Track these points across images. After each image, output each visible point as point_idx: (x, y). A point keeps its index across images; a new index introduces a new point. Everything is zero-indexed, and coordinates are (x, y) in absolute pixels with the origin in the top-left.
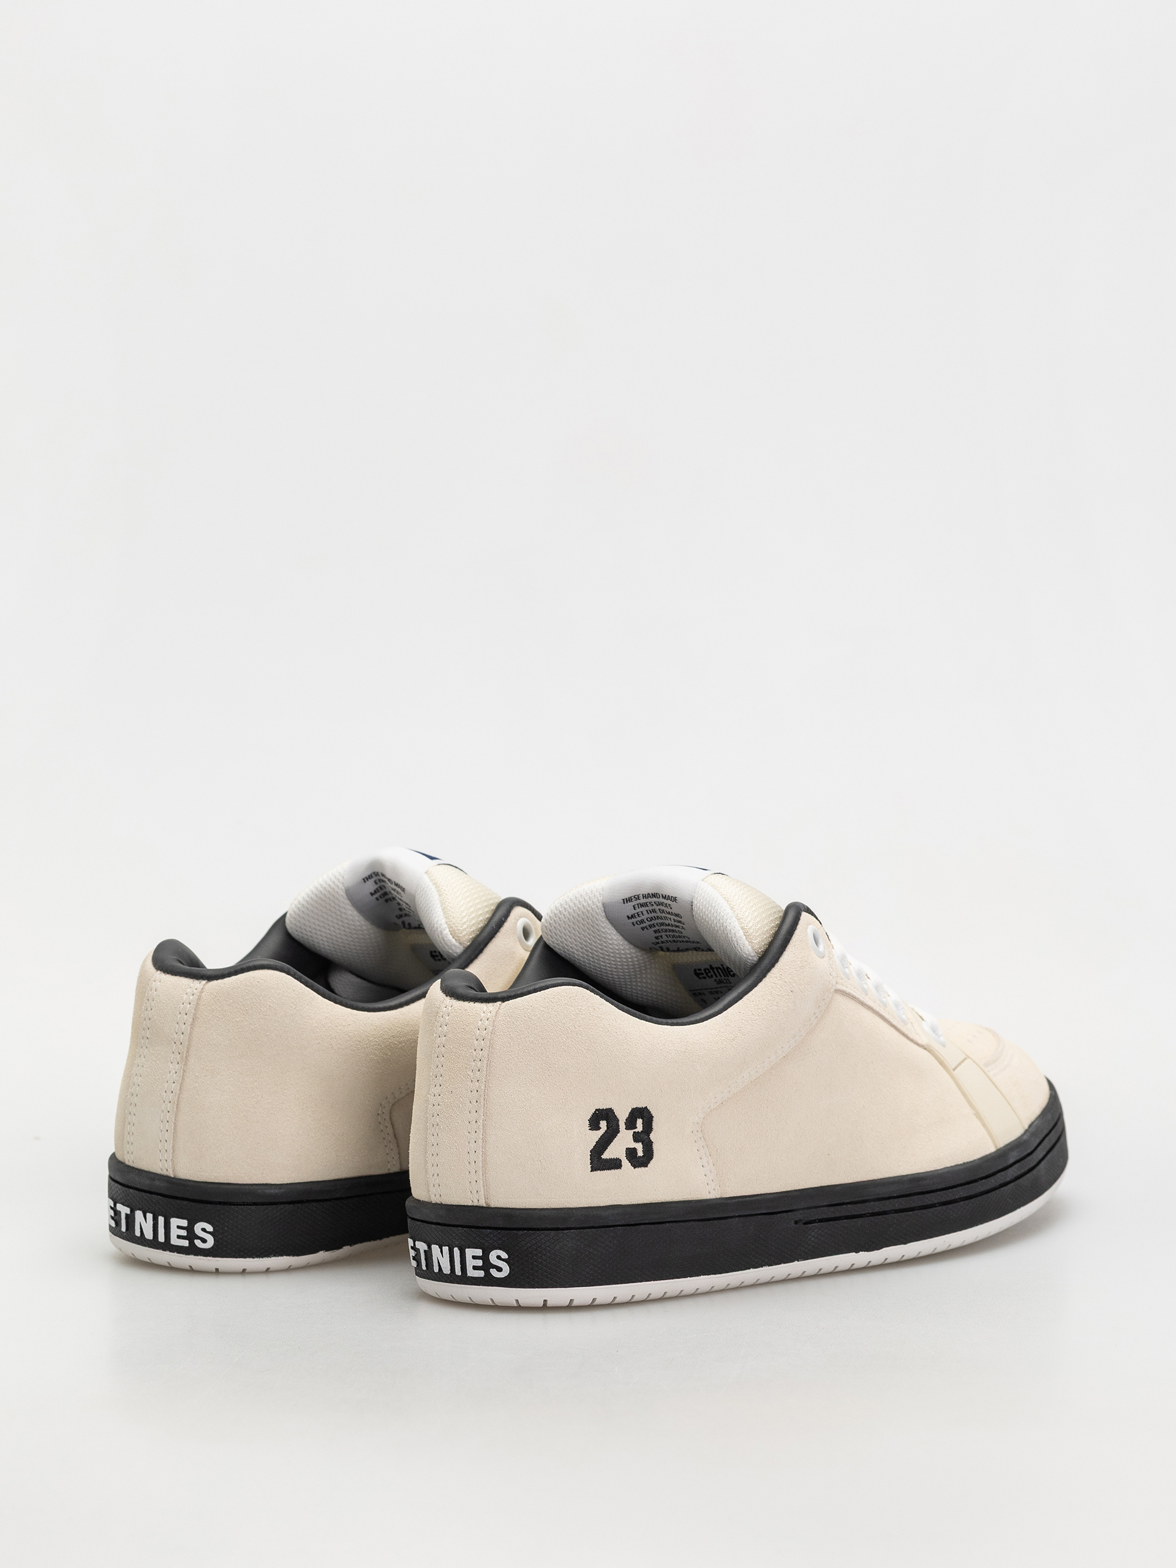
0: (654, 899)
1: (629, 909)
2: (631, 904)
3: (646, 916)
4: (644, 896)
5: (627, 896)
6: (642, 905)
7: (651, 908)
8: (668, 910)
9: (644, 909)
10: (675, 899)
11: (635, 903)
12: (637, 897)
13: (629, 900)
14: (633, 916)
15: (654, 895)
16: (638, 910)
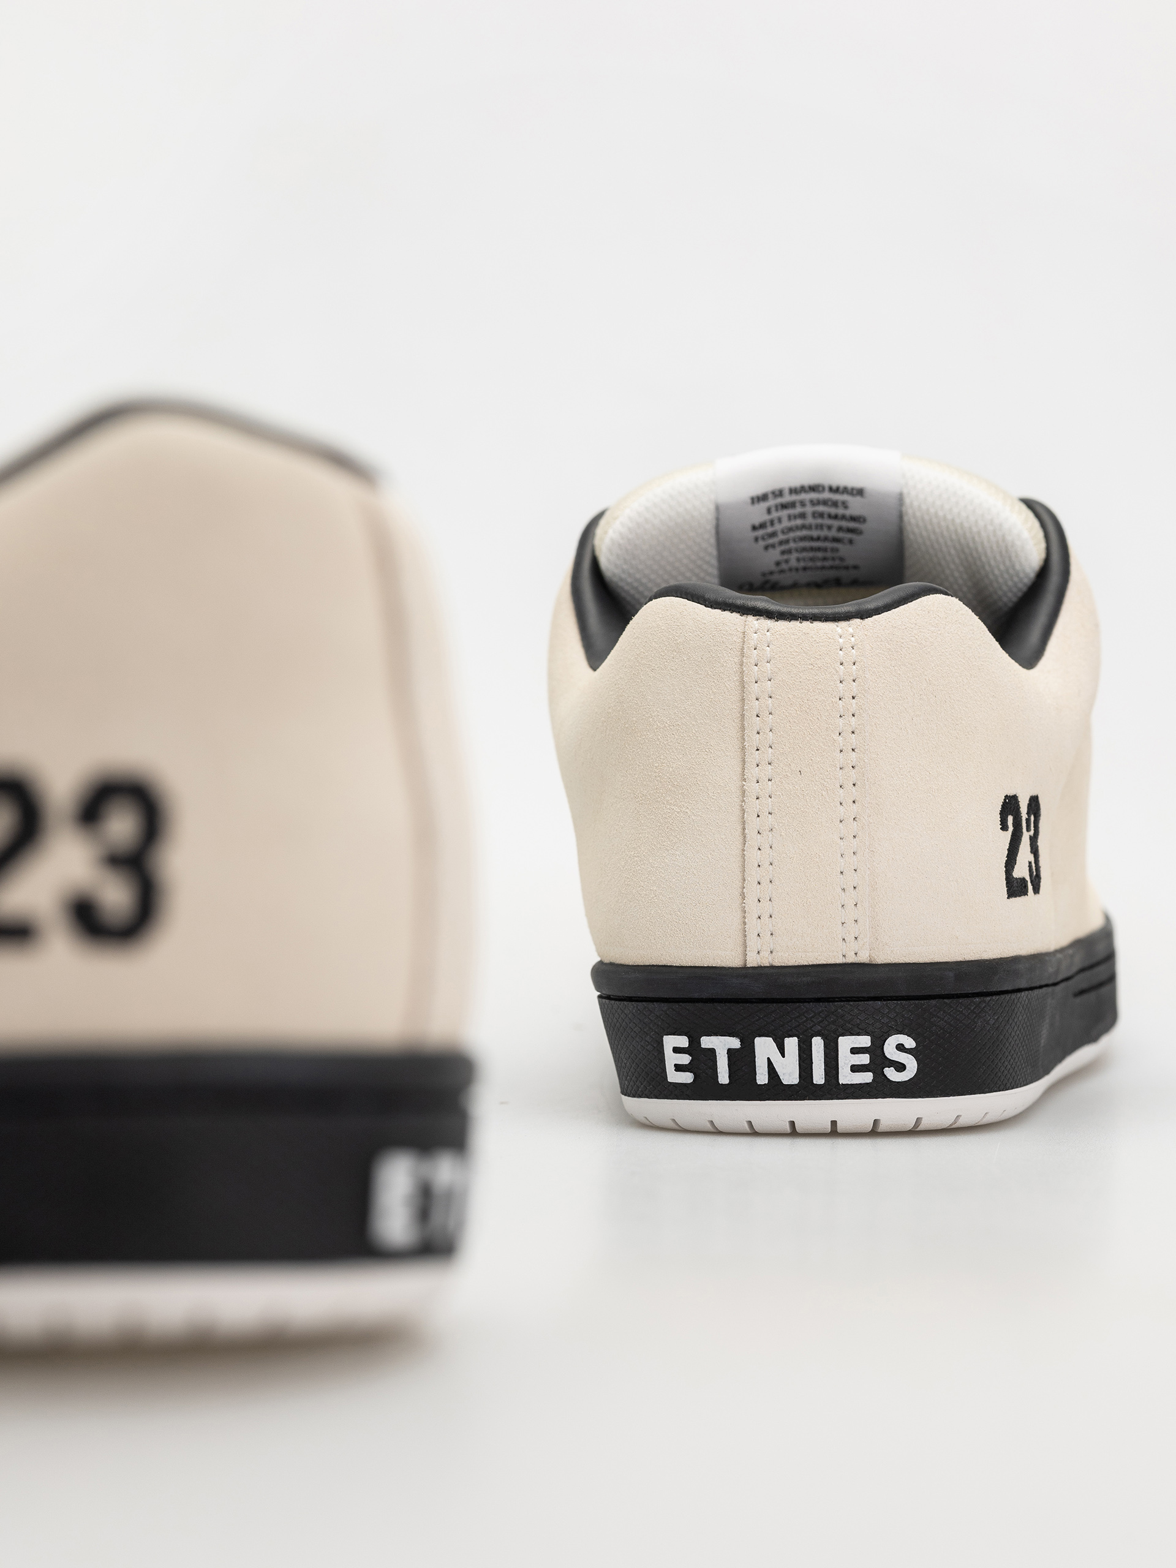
0: (814, 496)
1: (759, 513)
2: (764, 505)
3: (786, 523)
4: (793, 491)
5: (759, 491)
6: (784, 506)
7: (798, 510)
8: (840, 511)
9: (784, 513)
10: (860, 492)
11: (772, 502)
12: (779, 493)
13: (764, 498)
14: (762, 526)
15: (813, 489)
16: (775, 515)
